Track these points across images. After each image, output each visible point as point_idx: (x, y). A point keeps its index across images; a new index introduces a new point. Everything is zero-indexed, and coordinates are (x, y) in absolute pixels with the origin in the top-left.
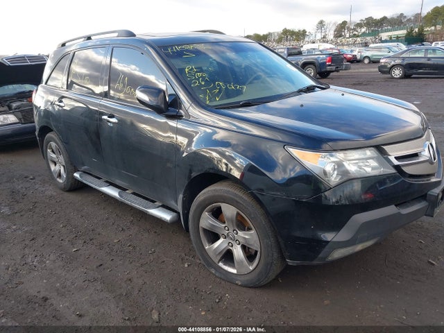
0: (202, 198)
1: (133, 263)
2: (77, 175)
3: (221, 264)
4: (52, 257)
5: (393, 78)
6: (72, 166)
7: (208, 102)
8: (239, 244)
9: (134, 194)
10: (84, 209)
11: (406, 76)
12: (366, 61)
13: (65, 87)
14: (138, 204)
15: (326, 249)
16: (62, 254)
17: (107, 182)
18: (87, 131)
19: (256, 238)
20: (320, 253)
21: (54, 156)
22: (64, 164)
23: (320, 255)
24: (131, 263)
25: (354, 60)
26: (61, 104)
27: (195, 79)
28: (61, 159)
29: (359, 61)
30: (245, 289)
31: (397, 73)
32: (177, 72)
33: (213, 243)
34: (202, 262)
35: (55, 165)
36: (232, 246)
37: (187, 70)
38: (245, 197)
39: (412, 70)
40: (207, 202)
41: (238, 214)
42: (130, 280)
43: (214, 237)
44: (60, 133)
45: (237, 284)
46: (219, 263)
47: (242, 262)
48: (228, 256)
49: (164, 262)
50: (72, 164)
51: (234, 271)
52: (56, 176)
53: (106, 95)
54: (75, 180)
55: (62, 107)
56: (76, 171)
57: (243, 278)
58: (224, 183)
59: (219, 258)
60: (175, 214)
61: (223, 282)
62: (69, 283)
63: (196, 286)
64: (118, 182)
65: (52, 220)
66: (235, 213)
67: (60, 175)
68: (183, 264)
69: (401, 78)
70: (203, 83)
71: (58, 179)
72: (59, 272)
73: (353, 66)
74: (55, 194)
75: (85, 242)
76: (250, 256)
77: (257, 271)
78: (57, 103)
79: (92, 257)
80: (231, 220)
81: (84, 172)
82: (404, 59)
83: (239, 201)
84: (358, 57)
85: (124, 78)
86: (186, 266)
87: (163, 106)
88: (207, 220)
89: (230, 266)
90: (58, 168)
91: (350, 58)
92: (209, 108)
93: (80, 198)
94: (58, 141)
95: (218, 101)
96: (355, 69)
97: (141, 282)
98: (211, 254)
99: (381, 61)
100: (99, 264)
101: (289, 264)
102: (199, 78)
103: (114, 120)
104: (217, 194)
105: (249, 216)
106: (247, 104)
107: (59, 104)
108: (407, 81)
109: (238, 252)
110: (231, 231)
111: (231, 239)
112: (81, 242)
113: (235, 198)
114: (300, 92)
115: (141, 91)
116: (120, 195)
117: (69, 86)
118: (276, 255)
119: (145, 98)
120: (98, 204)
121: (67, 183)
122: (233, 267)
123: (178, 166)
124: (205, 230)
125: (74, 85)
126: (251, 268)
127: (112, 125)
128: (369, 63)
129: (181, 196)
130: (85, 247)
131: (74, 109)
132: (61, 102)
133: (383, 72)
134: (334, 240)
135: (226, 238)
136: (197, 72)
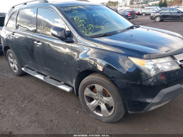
0: (85, 82)
1: (53, 112)
2: (23, 69)
3: (95, 112)
4: (13, 110)
5: (156, 21)
6: (21, 64)
7: (86, 35)
8: (104, 103)
9: (50, 78)
10: (27, 85)
11: (161, 21)
12: (144, 14)
13: (15, 28)
14: (53, 83)
15: (148, 106)
16: (18, 108)
17: (37, 72)
18: (27, 48)
19: (113, 101)
20: (145, 108)
21: (11, 60)
22: (17, 64)
23: (145, 109)
24: (51, 112)
25: (139, 14)
26: (14, 36)
27: (79, 23)
28: (15, 61)
29: (141, 15)
30: (107, 124)
31: (158, 19)
32: (70, 20)
33: (90, 102)
34: (85, 110)
35: (13, 64)
36: (100, 104)
37: (75, 19)
38: (107, 82)
39: (164, 18)
40: (88, 84)
41: (103, 89)
42: (52, 121)
43: (91, 99)
44: (14, 49)
45: (103, 122)
46: (94, 111)
47: (105, 111)
48: (98, 108)
49: (67, 111)
50: (20, 64)
51: (101, 115)
52: (13, 69)
53: (35, 31)
54: (23, 71)
55: (14, 37)
56: (23, 67)
57: (105, 119)
58: (96, 74)
59: (94, 109)
60: (71, 88)
61: (96, 121)
62: (22, 124)
63: (83, 123)
64: (43, 72)
65: (12, 91)
66: (102, 89)
67: (15, 69)
68: (76, 111)
69: (159, 21)
70: (83, 25)
71: (14, 71)
72: (17, 118)
73: (139, 16)
74: (13, 77)
75: (29, 102)
76: (109, 108)
77: (113, 116)
78: (12, 35)
79: (32, 109)
80: (99, 92)
81: (27, 68)
82: (160, 13)
83: (105, 83)
84: (141, 13)
85: (44, 23)
86: (78, 112)
87: (64, 37)
88: (88, 92)
89: (99, 113)
90: (14, 65)
91: (137, 13)
92: (87, 38)
93: (25, 79)
94: (13, 53)
95: (91, 34)
96: (139, 18)
97: (57, 121)
98: (90, 107)
99: (151, 14)
100: (36, 113)
101: (129, 113)
102: (81, 23)
103: (40, 44)
104: (93, 80)
105: (110, 91)
106: (105, 35)
107: (12, 36)
108: (162, 23)
109: (103, 107)
110: (100, 97)
111: (100, 100)
112: (27, 101)
113: (102, 82)
114: (128, 29)
115: (53, 29)
116: (44, 79)
117: (17, 27)
118: (122, 109)
119: (55, 33)
120: (34, 82)
121: (19, 72)
122: (101, 113)
123: (73, 66)
124: (86, 96)
125: (19, 26)
126: (110, 114)
127: (39, 46)
128: (145, 15)
129: (74, 80)
130: (29, 104)
131: (20, 38)
132: (13, 35)
133: (152, 19)
134: (152, 102)
135: (97, 100)
136: (80, 20)
